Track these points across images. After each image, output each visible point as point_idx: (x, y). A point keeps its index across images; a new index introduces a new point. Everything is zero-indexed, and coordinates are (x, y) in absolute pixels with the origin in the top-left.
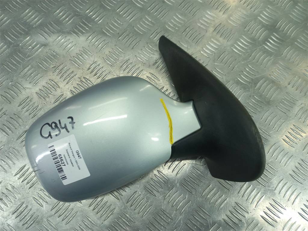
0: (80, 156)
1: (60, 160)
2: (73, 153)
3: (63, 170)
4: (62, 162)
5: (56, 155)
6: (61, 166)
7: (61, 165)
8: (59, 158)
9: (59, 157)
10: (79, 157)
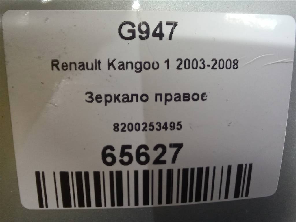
0: (160, 25)
1: (135, 166)
2: (123, 66)
3: (208, 169)
4: (153, 155)
5: (97, 175)
6: (170, 172)
7: (165, 168)
8: (124, 169)
9: (117, 167)
10: (161, 36)
